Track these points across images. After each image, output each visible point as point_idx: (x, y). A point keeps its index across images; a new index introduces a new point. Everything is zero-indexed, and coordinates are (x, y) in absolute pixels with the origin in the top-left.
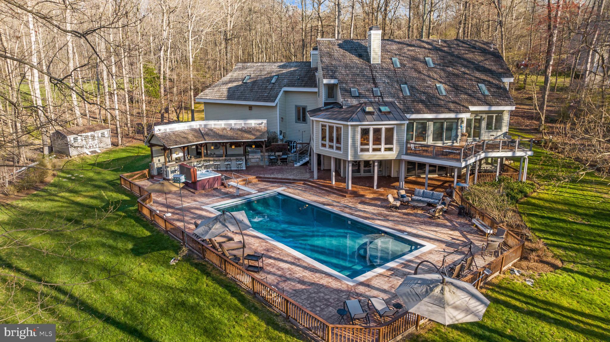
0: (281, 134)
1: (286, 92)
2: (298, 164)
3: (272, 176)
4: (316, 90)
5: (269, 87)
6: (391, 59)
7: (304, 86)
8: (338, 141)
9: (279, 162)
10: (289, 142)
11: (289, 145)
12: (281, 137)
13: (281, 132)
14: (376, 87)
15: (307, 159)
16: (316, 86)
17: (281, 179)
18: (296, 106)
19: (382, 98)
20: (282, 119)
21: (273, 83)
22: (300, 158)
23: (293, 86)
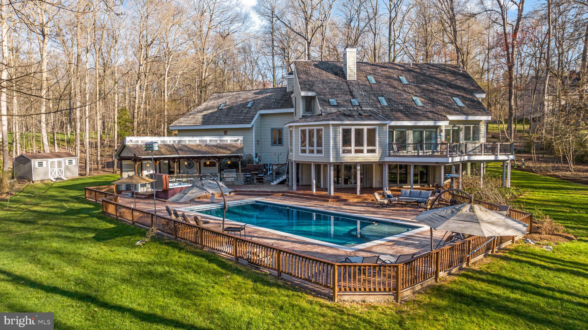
0: (256, 157)
1: (262, 115)
2: (275, 183)
3: (248, 190)
4: (292, 110)
5: (245, 111)
6: (366, 77)
7: (280, 108)
8: (319, 144)
9: (255, 181)
12: (257, 160)
13: (256, 154)
14: (353, 98)
15: (284, 177)
16: (292, 107)
17: (258, 192)
18: (272, 129)
19: (361, 107)
20: (258, 142)
21: (249, 108)
22: (277, 178)
23: (269, 108)
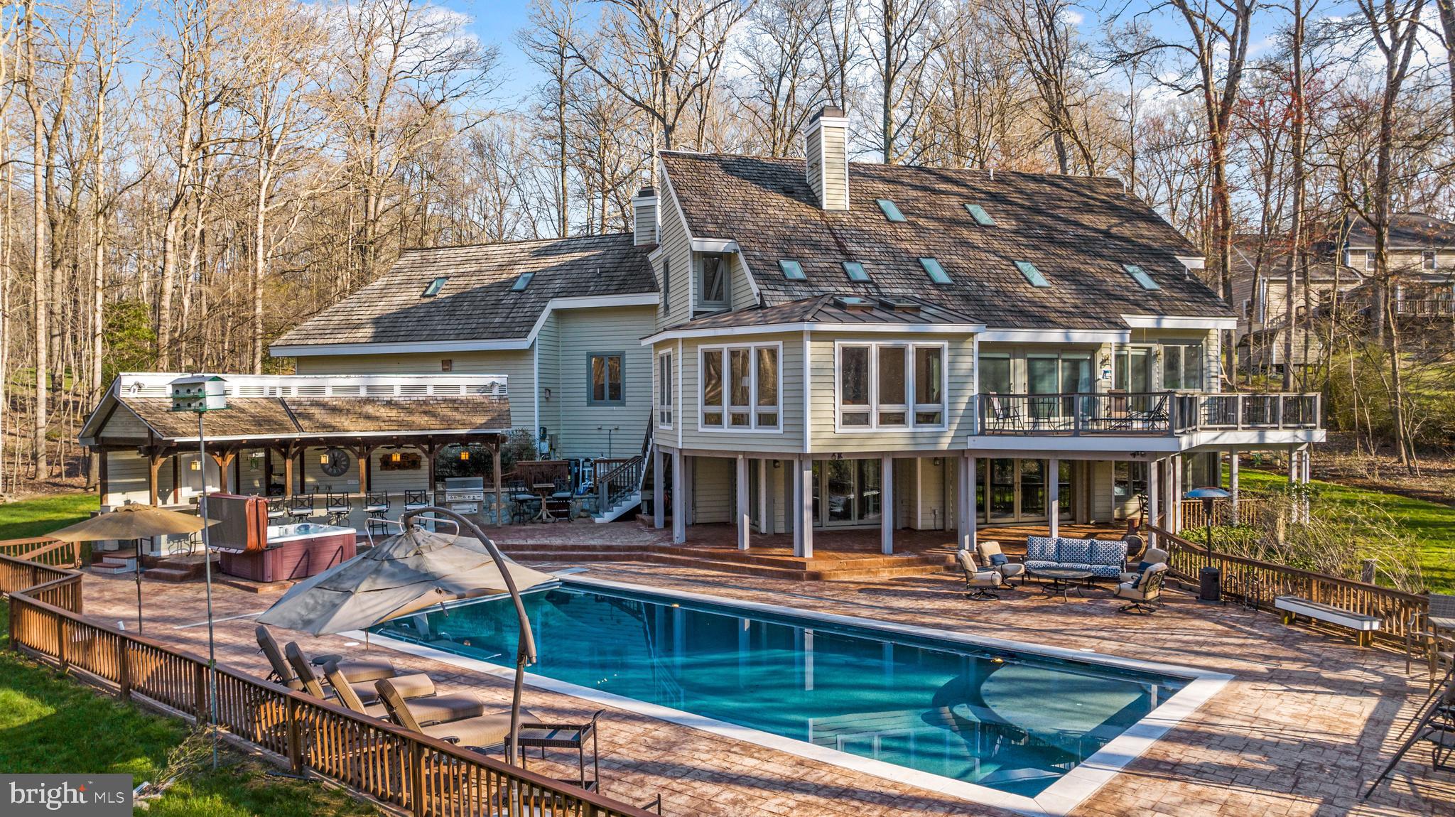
0: (543, 438)
1: (558, 313)
2: (607, 517)
3: (530, 542)
4: (654, 299)
5: (509, 300)
6: (877, 203)
7: (617, 291)
8: (768, 395)
9: (544, 513)
10: (572, 463)
11: (570, 473)
12: (545, 447)
13: (544, 430)
14: (850, 261)
15: (636, 499)
16: (653, 288)
17: (564, 548)
18: (590, 355)
19: (877, 287)
20: (547, 393)
21: (521, 291)
22: (613, 502)
23: (584, 292)
